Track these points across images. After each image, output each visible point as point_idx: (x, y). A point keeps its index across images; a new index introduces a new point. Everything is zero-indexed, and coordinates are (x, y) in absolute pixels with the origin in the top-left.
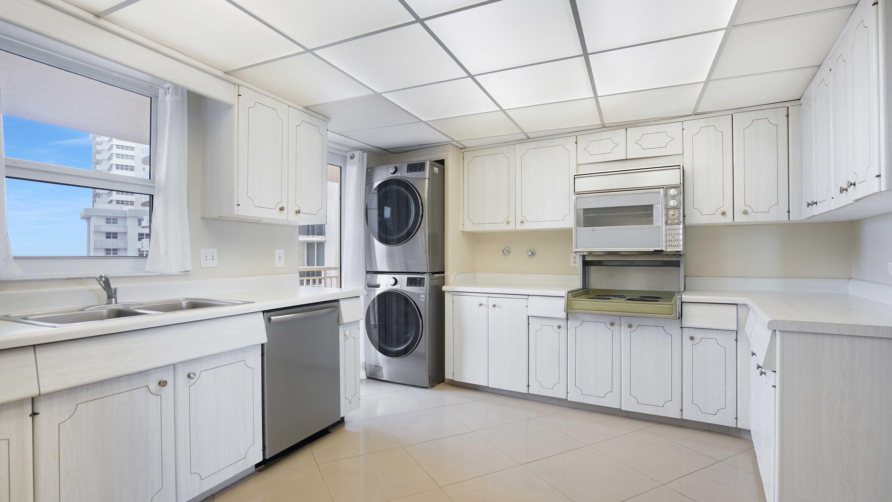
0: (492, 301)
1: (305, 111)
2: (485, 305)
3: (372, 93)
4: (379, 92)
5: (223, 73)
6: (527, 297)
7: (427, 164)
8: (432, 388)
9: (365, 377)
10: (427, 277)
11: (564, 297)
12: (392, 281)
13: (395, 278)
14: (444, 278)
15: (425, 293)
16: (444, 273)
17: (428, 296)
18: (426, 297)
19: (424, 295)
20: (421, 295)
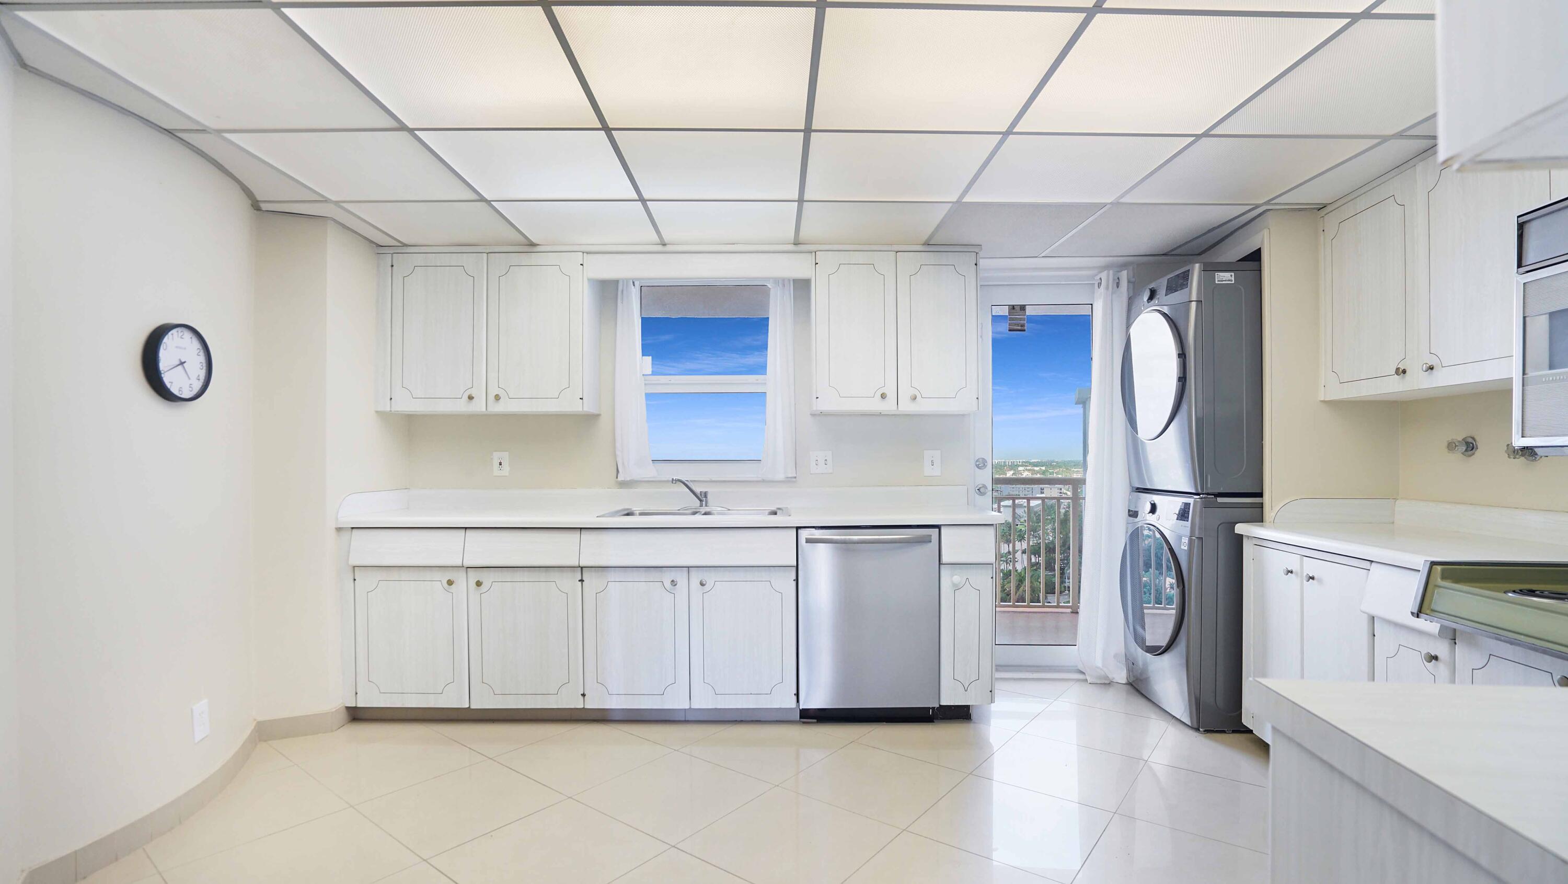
0: (1311, 567)
1: (927, 250)
2: (1297, 574)
3: (950, 205)
4: (955, 200)
5: (793, 245)
6: (1366, 565)
7: (1193, 274)
8: (1208, 735)
9: (1124, 681)
10: (1195, 502)
11: (1420, 571)
12: (1148, 507)
13: (1152, 502)
14: (1261, 506)
15: (1189, 534)
16: (1260, 495)
17: (1196, 540)
18: (1191, 542)
19: (1187, 539)
20: (1183, 537)
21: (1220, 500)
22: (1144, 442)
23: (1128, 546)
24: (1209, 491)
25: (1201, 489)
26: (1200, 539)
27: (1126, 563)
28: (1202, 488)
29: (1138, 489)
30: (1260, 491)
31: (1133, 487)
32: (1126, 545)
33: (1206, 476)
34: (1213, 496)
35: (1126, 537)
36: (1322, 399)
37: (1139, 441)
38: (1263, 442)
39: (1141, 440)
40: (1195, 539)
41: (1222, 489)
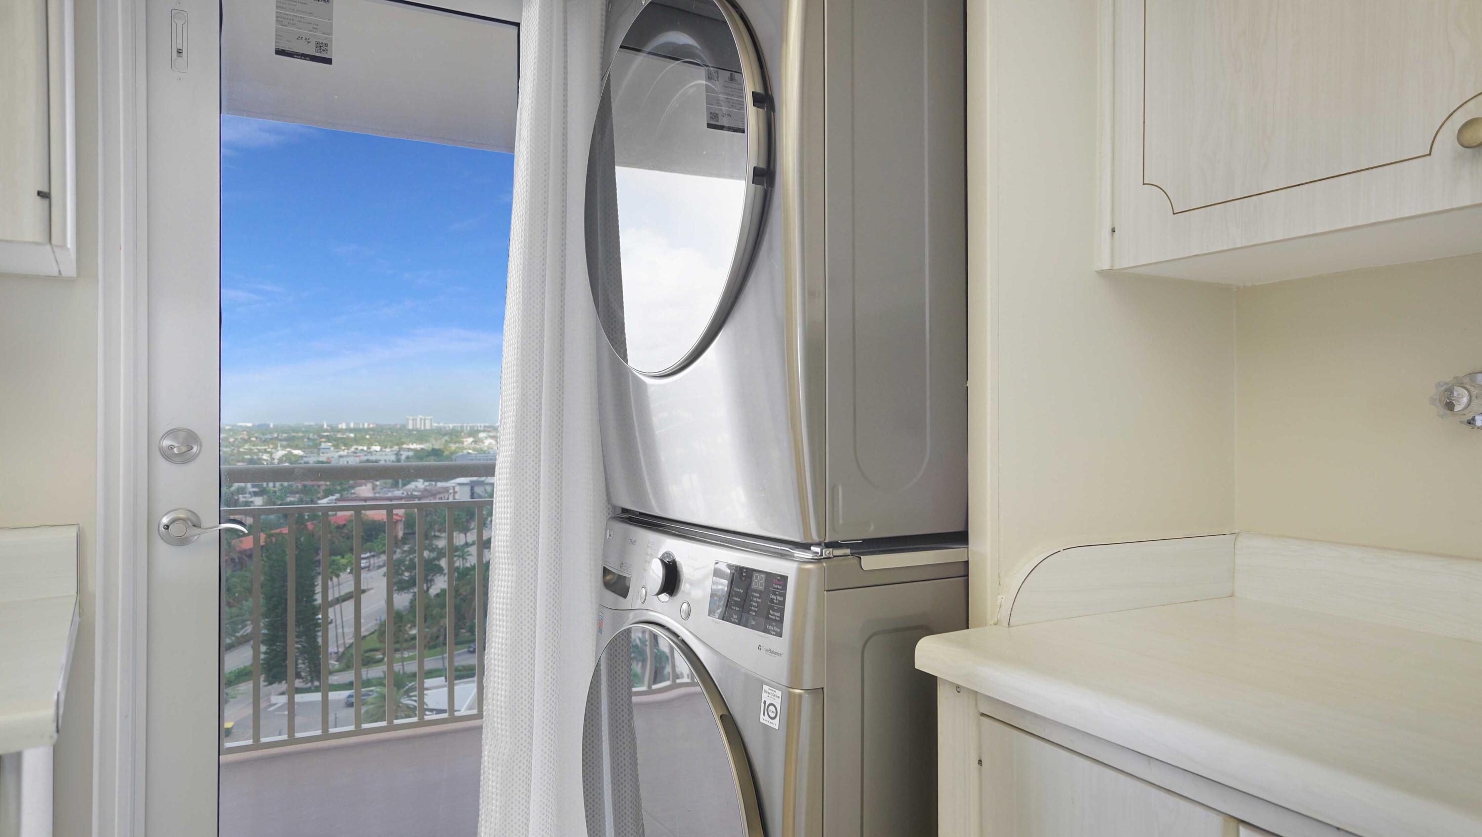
10: (801, 573)
12: (657, 573)
13: (666, 560)
14: (963, 570)
15: (784, 681)
16: (961, 537)
17: (807, 698)
18: (792, 705)
19: (779, 693)
20: (765, 687)
21: (871, 562)
22: (644, 383)
23: (603, 668)
24: (839, 538)
25: (819, 536)
26: (817, 692)
27: (599, 714)
28: (822, 528)
29: (625, 511)
30: (960, 528)
31: (614, 507)
32: (598, 666)
33: (834, 488)
34: (848, 551)
35: (597, 645)
36: (1106, 266)
37: (630, 374)
38: (969, 384)
39: (635, 376)
40: (800, 695)
41: (872, 527)
